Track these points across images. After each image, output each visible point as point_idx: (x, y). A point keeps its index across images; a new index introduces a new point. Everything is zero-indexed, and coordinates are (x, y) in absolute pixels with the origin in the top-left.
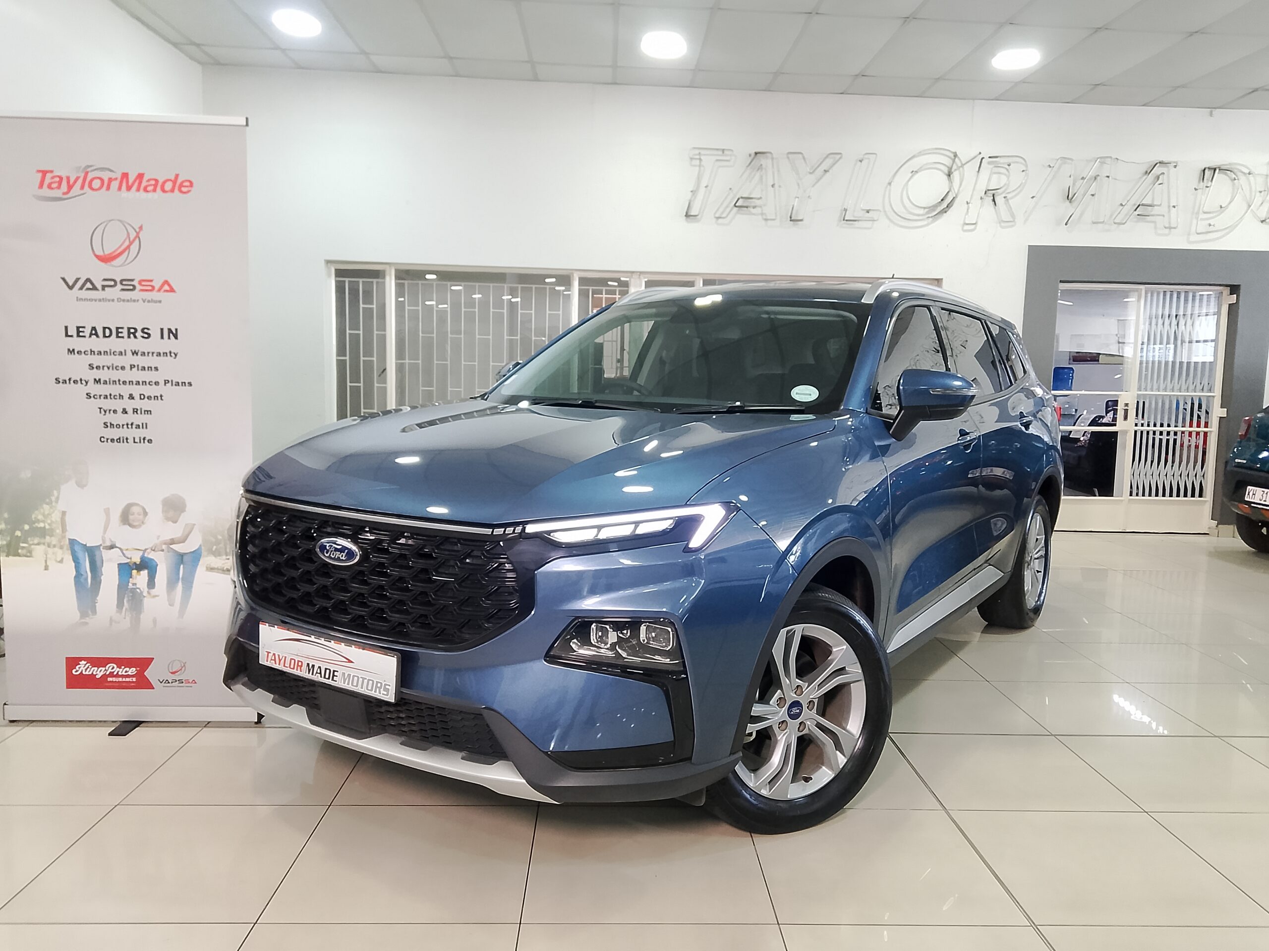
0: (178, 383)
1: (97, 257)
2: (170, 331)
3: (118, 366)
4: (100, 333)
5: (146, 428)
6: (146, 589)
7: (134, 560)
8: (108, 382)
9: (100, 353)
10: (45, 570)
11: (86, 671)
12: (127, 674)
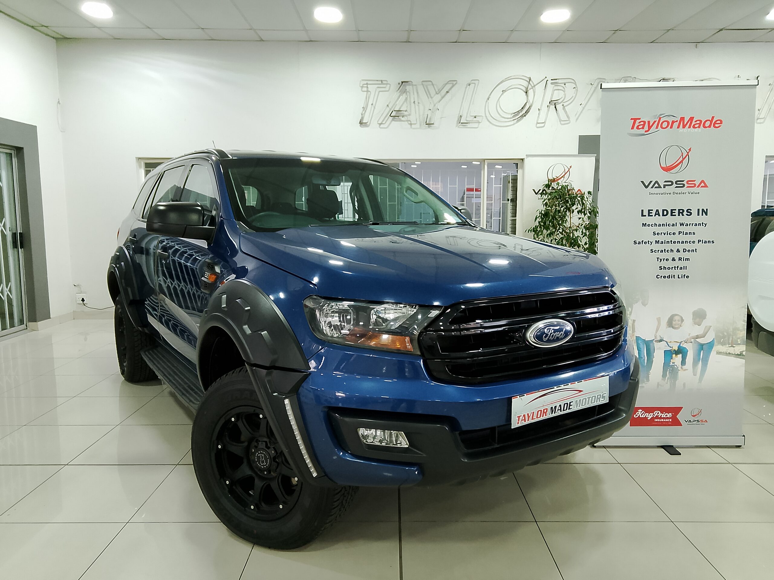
0: (706, 241)
1: (662, 168)
2: (703, 210)
3: (671, 233)
4: (661, 214)
5: (686, 269)
6: (680, 366)
7: (674, 348)
8: (664, 243)
9: (660, 225)
11: (641, 416)
12: (666, 417)
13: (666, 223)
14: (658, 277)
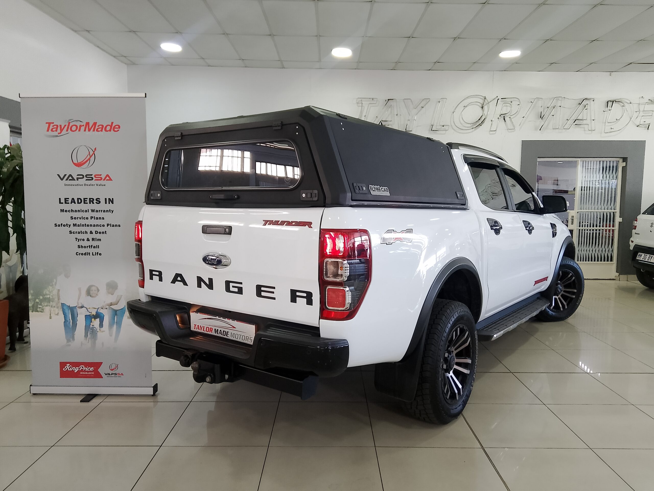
0: (114, 225)
1: (74, 164)
2: (109, 199)
3: (85, 218)
4: (76, 202)
5: (99, 248)
6: (99, 328)
7: (93, 313)
8: (80, 226)
9: (76, 211)
10: (50, 318)
11: (69, 369)
12: (89, 370)
13: (81, 209)
14: (77, 254)
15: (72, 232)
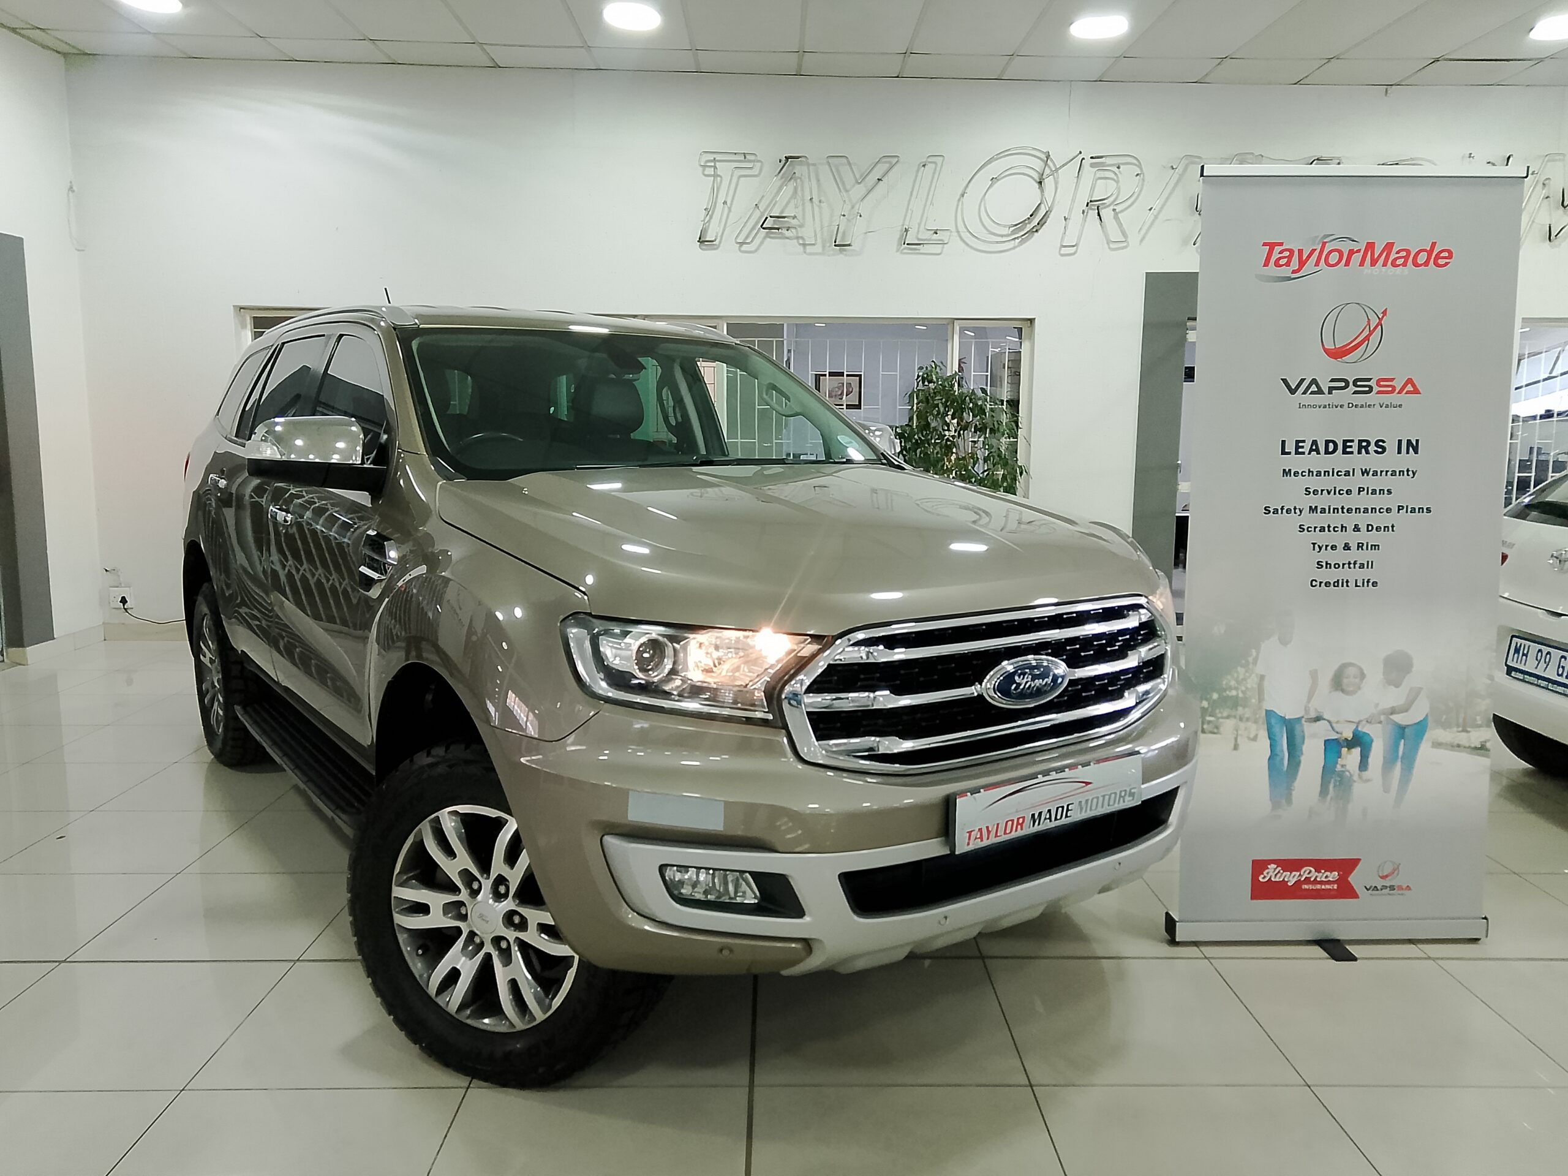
0: (1415, 509)
1: (1326, 350)
2: (1409, 442)
3: (1343, 490)
4: (1322, 449)
5: (1372, 567)
6: (1357, 772)
7: (1344, 735)
8: (1327, 511)
9: (1319, 474)
10: (1234, 749)
11: (1275, 877)
12: (1326, 879)
13: (1333, 469)
14: (1314, 583)
15: (1305, 527)
